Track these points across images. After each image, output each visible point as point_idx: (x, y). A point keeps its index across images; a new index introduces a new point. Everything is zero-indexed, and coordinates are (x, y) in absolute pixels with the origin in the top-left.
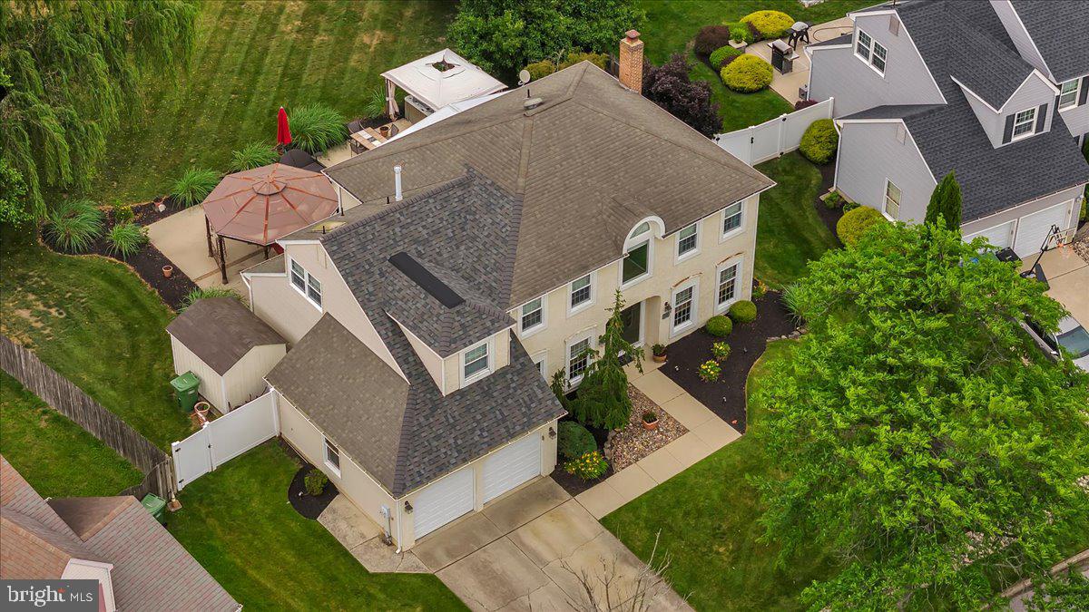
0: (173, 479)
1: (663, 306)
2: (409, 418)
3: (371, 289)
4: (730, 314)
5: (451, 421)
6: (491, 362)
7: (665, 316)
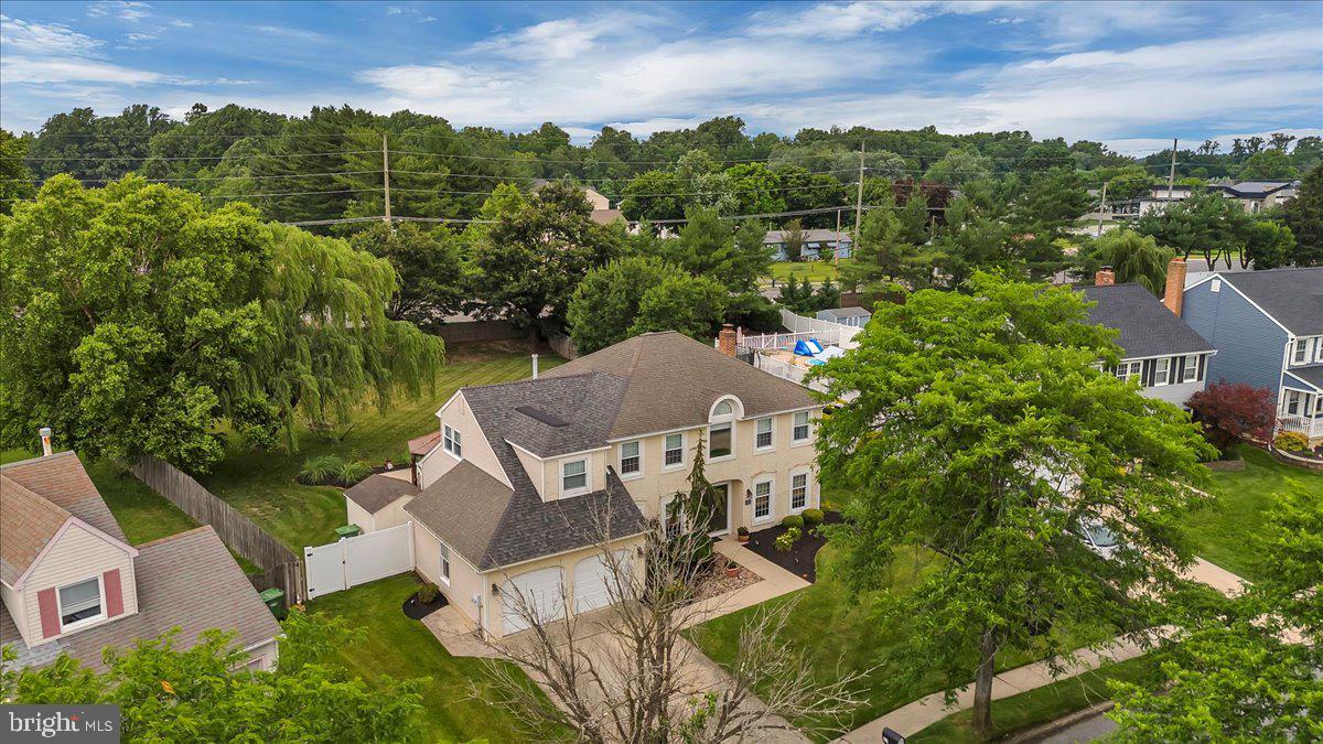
0: (304, 584)
1: (746, 493)
2: (508, 514)
3: (496, 424)
4: (803, 514)
5: (547, 521)
6: (588, 480)
7: (748, 502)
